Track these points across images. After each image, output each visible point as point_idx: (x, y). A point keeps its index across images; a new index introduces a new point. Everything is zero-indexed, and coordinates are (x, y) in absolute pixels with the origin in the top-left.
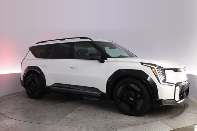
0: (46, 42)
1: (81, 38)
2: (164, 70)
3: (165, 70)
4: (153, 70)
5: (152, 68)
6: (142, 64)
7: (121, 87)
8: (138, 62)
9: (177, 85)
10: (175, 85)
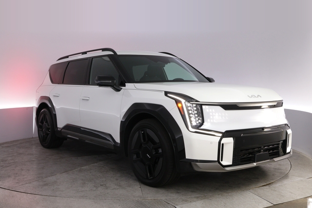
0: (67, 57)
1: (104, 50)
2: (201, 105)
3: (203, 107)
4: (180, 105)
5: (177, 102)
6: (166, 93)
7: (137, 135)
8: (161, 91)
9: (227, 134)
10: (221, 135)
